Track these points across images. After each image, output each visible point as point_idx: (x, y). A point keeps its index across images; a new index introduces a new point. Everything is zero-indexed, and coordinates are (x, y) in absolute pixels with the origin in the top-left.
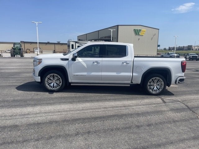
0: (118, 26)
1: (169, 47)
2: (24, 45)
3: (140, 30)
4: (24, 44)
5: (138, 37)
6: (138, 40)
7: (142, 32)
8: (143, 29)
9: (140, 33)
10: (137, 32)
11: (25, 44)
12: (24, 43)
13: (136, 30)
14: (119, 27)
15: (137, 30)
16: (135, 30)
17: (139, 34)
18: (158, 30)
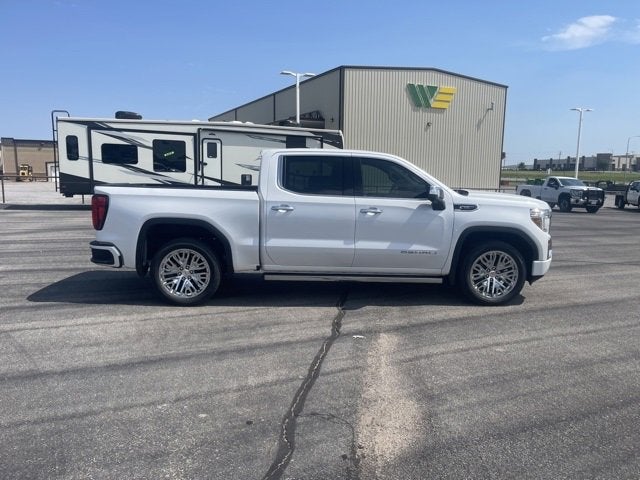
0: (342, 69)
1: (536, 160)
2: (15, 151)
3: (433, 89)
4: (12, 148)
5: (423, 116)
6: (426, 130)
7: (439, 97)
8: (447, 85)
9: (431, 101)
10: (420, 97)
11: (18, 148)
12: (15, 146)
13: (418, 89)
14: (347, 73)
15: (421, 87)
16: (411, 88)
17: (428, 105)
18: (503, 91)
